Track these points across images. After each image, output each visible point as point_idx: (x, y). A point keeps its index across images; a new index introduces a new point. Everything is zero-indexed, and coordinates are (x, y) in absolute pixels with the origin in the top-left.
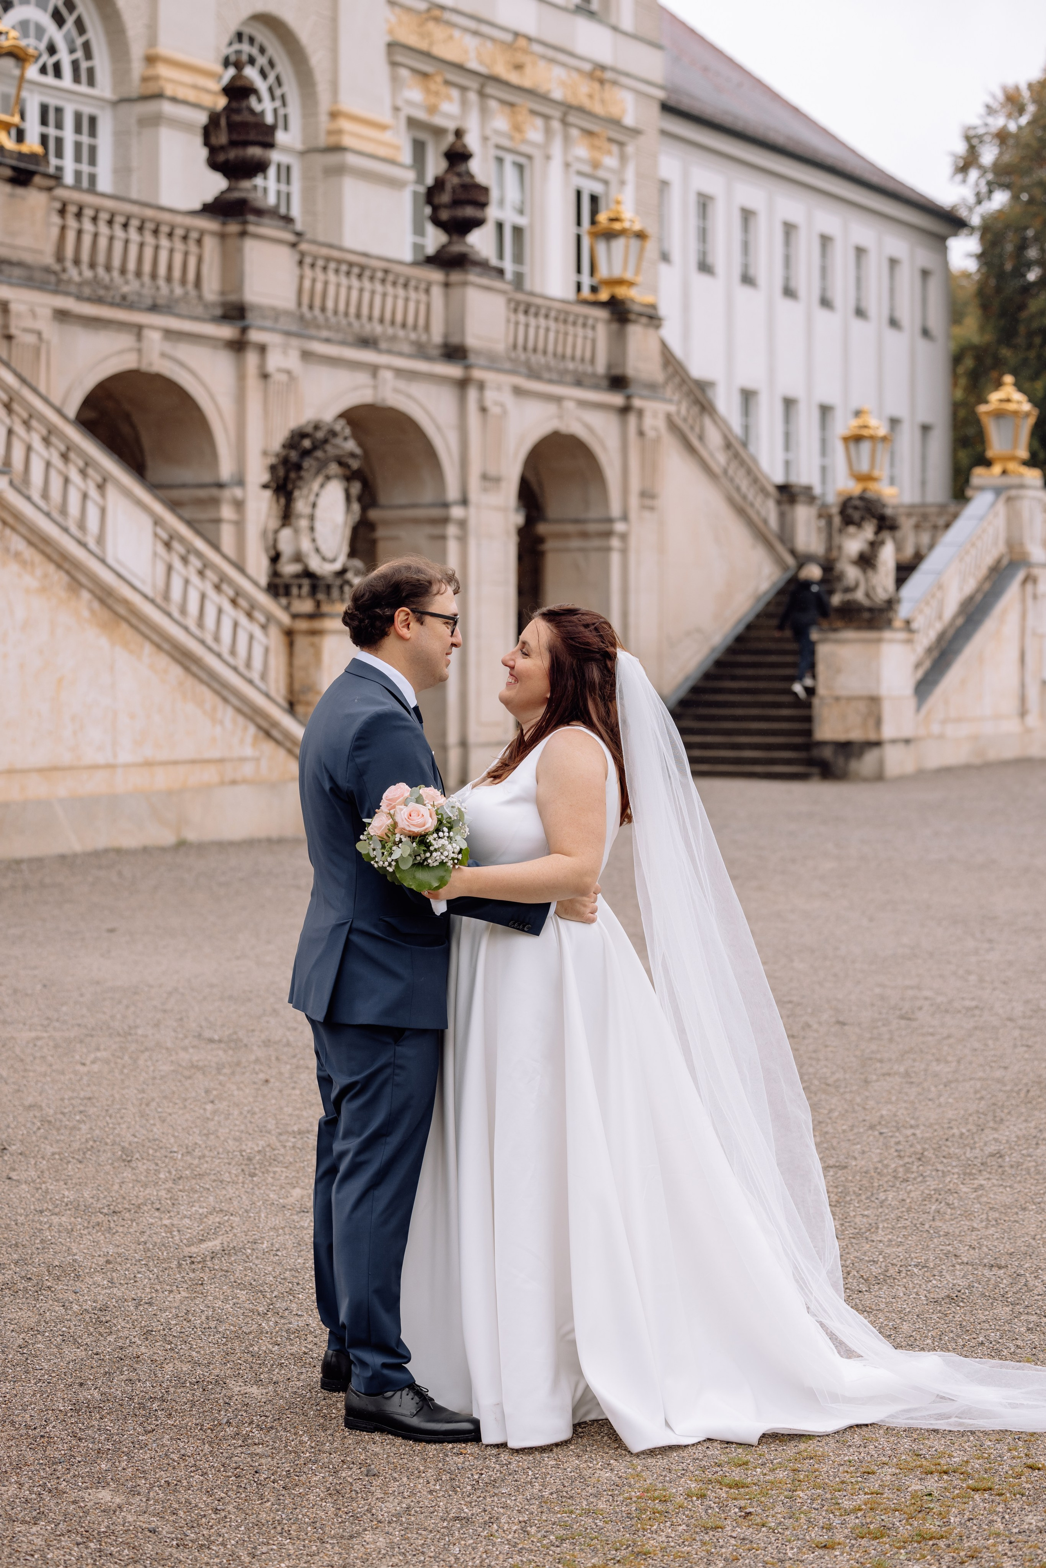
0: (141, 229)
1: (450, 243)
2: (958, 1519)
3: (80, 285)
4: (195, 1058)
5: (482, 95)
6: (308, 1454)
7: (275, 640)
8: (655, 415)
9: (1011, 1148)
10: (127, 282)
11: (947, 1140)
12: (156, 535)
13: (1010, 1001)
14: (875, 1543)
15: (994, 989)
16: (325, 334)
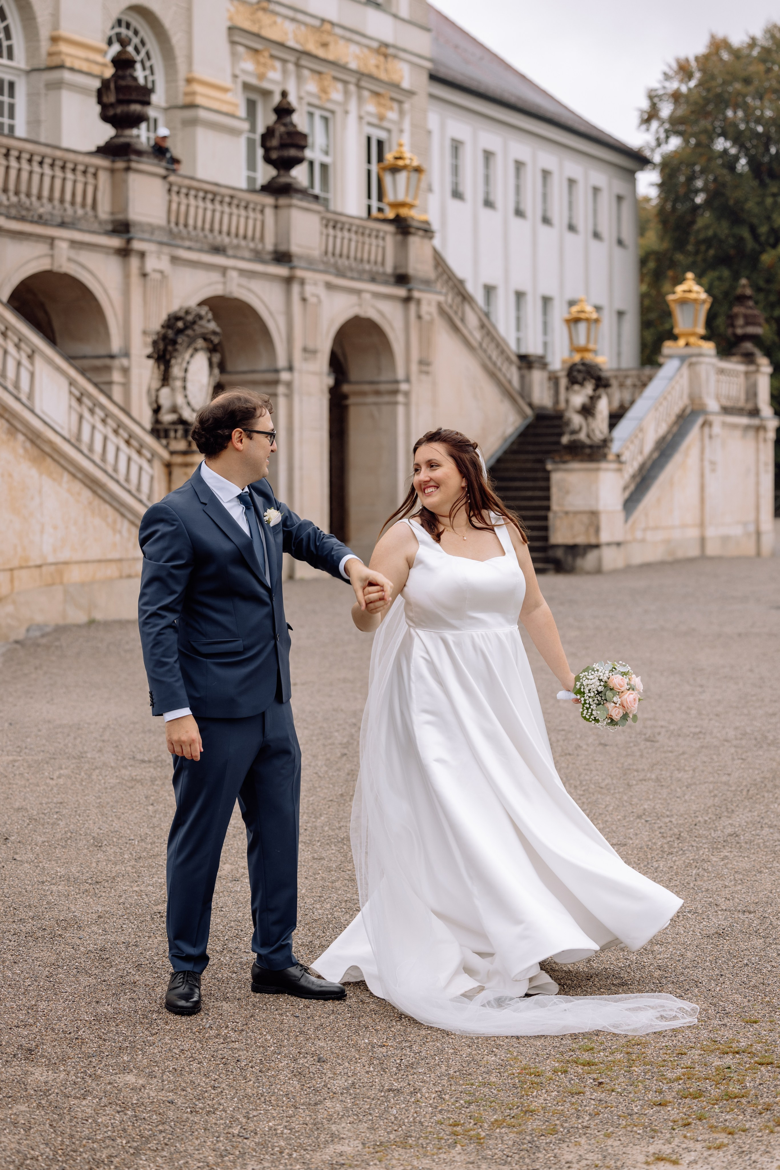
0: (52, 165)
1: (278, 176)
2: (752, 1084)
3: (8, 207)
4: (134, 774)
5: (298, 66)
6: (273, 1048)
7: (158, 471)
8: (429, 303)
9: (743, 830)
10: (42, 206)
11: (696, 825)
12: (71, 393)
13: (724, 727)
14: (695, 1101)
15: (710, 720)
16: (187, 243)
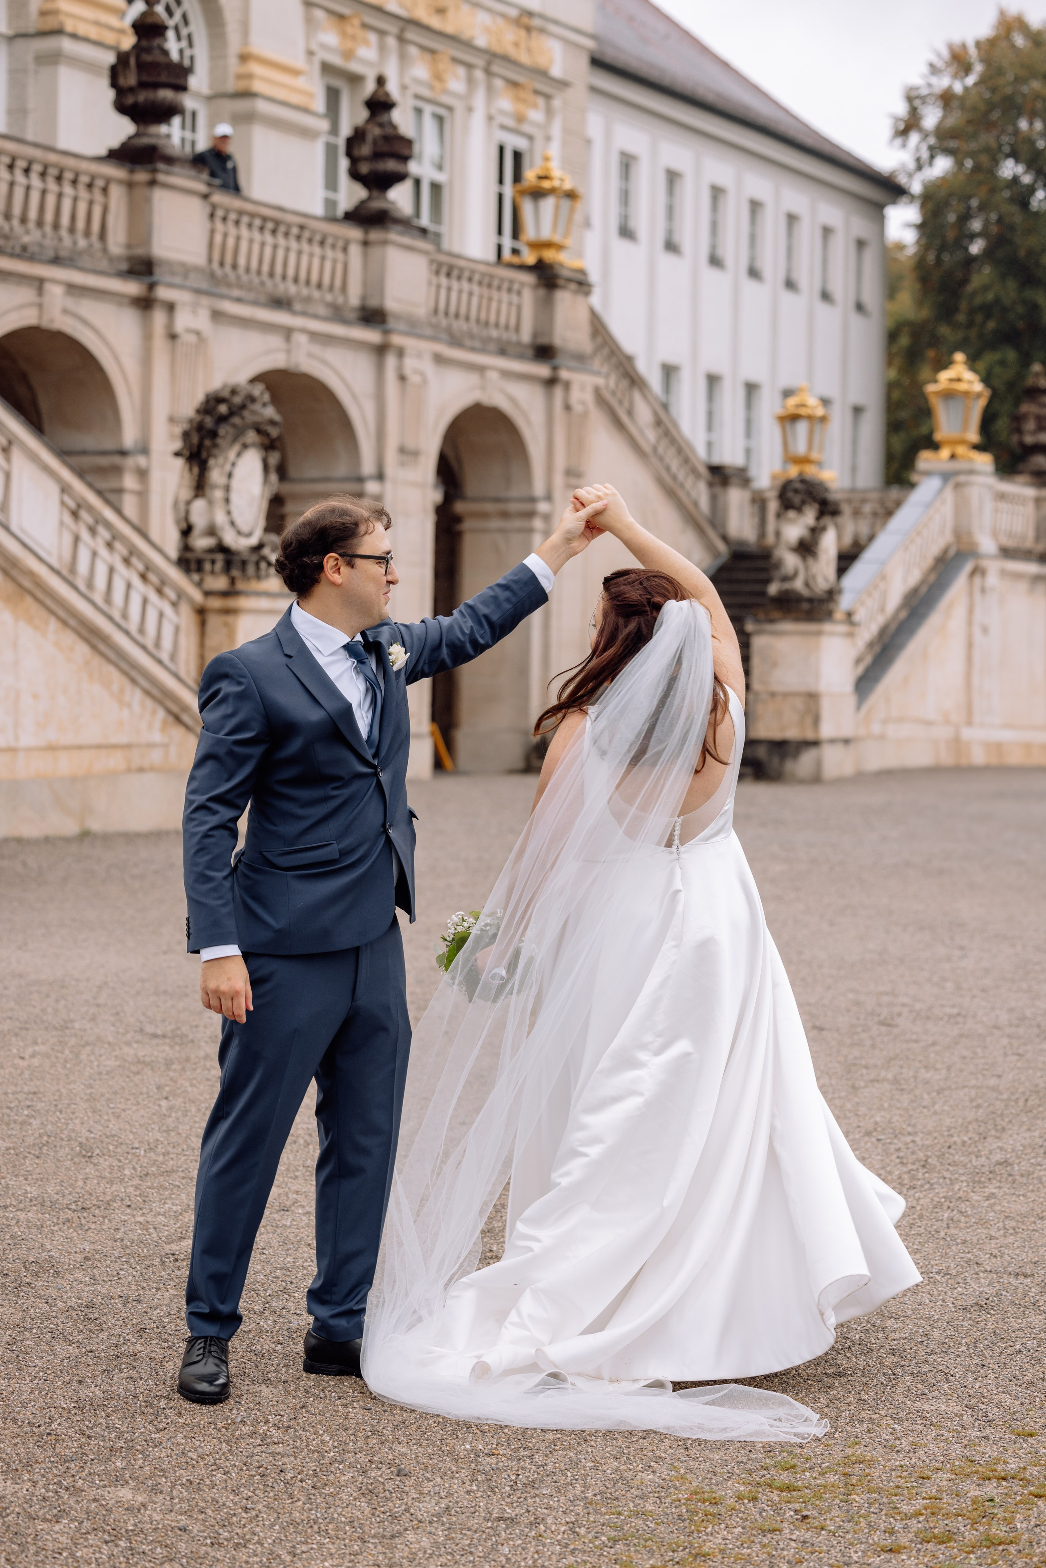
0: (43, 175)
1: (370, 198)
4: (141, 1054)
5: (401, 40)
7: (186, 618)
8: (583, 388)
9: (1018, 1157)
10: (27, 232)
11: (949, 1147)
12: (63, 503)
13: (993, 1008)
14: (942, 1547)
15: (974, 997)
16: (236, 293)
